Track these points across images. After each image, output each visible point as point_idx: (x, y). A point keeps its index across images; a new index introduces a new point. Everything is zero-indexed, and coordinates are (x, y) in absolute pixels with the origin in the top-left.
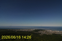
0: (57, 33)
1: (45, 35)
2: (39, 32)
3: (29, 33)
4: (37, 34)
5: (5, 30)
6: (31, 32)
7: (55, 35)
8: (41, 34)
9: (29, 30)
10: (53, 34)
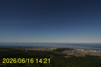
0: (93, 55)
1: (73, 58)
2: (64, 52)
3: (48, 53)
4: (60, 55)
5: (9, 49)
6: (51, 52)
7: (89, 58)
8: (66, 55)
9: (48, 50)
10: (86, 56)
